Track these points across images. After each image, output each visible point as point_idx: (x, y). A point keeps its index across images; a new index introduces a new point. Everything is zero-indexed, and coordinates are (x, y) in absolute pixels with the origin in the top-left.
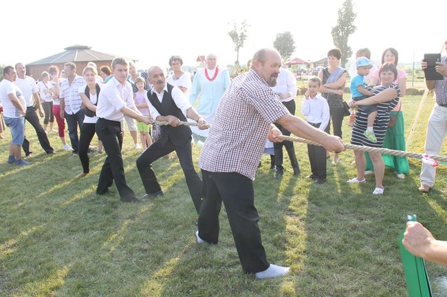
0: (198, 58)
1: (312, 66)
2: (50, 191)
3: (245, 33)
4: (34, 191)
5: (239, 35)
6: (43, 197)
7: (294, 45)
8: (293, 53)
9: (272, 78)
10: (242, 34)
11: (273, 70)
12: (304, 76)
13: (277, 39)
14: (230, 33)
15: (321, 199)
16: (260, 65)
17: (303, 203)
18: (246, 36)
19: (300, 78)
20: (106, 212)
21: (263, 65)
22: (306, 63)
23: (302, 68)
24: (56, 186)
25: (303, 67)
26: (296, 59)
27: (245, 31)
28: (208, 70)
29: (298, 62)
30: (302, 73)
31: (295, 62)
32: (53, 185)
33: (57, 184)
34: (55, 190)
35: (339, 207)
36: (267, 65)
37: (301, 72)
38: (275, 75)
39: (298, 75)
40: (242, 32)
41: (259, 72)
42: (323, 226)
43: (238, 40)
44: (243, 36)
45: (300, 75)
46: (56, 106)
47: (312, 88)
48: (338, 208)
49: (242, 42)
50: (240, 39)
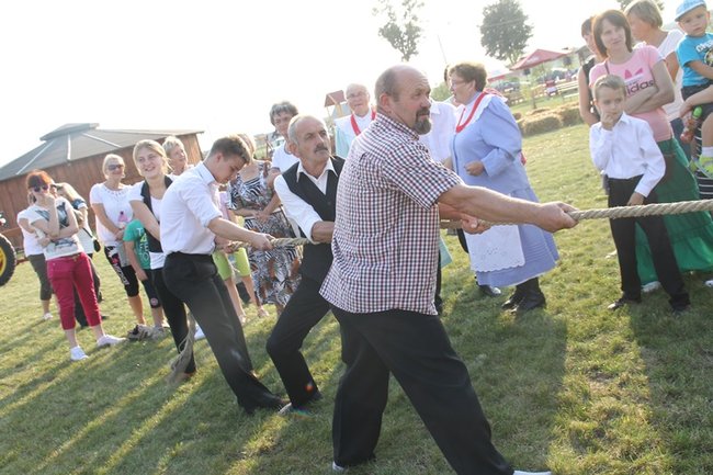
0: (327, 97)
1: (576, 58)
2: (80, 435)
3: (415, 24)
4: (47, 443)
5: (403, 29)
6: (69, 452)
7: (526, 23)
8: (528, 42)
9: (421, 119)
10: (409, 26)
11: (416, 104)
12: (562, 85)
13: (488, 19)
14: (381, 30)
15: (656, 332)
16: (391, 101)
17: (618, 349)
18: (418, 29)
19: (556, 92)
20: (210, 452)
21: (396, 99)
22: (560, 56)
23: (554, 69)
24: (91, 424)
25: (556, 67)
26: (538, 53)
27: (415, 18)
28: (357, 119)
29: (543, 57)
30: (557, 80)
31: (535, 59)
32: (84, 422)
33: (93, 418)
34: (91, 431)
35: (701, 341)
36: (405, 98)
37: (554, 78)
38: (425, 110)
39: (548, 86)
40: (407, 22)
41: (393, 114)
42: (673, 386)
43: (403, 41)
44: (412, 32)
45: (554, 84)
46: (52, 261)
47: (612, 106)
48: (697, 345)
49: (414, 44)
50: (406, 37)
